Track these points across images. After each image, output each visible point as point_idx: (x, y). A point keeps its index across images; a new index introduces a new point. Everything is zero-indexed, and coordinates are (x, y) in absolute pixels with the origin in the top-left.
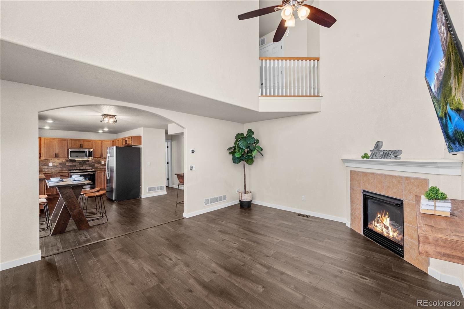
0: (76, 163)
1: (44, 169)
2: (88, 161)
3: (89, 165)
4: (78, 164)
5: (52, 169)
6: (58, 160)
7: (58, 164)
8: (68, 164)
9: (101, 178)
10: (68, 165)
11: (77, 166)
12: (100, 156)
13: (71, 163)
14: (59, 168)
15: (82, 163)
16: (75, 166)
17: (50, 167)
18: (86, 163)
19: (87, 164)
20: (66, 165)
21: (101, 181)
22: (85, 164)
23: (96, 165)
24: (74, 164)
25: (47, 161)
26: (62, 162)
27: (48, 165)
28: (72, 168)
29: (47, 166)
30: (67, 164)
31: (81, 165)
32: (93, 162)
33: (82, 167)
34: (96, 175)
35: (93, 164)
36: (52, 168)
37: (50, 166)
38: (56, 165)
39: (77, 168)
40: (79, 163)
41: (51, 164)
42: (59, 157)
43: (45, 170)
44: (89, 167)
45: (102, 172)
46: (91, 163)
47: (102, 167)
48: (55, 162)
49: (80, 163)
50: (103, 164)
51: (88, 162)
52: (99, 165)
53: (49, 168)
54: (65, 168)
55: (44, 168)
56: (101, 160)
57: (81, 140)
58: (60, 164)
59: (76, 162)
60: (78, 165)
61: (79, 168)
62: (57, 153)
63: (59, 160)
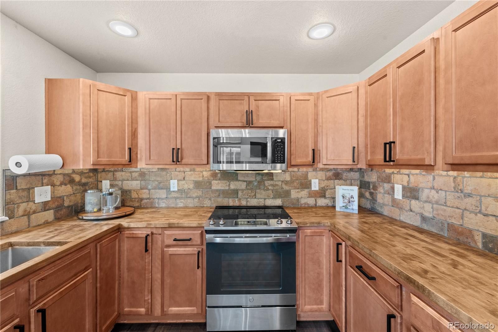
0: (237, 183)
1: (159, 199)
2: (270, 176)
3: (272, 190)
4: (243, 186)
5: (178, 201)
6: (191, 171)
7: (191, 186)
8: (217, 185)
9: (318, 263)
10: (217, 190)
11: (240, 193)
12: (310, 159)
13: (224, 182)
14: (193, 198)
15: (256, 184)
16: (235, 193)
17: (174, 195)
18: (264, 185)
19: (268, 189)
20: (212, 188)
21: (319, 274)
22: (262, 187)
23: (294, 194)
24: (233, 185)
25: (164, 173)
26: (201, 179)
27: (168, 188)
28: (226, 199)
29: (165, 191)
30: (214, 188)
31: (251, 189)
32: (287, 183)
33: (255, 196)
34: (300, 248)
35: (286, 188)
36: (176, 198)
37: (171, 190)
38: (186, 187)
39: (240, 200)
40: (245, 183)
41: (174, 185)
42: (184, 161)
43: (160, 201)
44: (275, 198)
45: (321, 235)
46: (280, 183)
47: (311, 201)
48: (184, 178)
49: (249, 183)
50: (317, 189)
51: (272, 179)
52: (305, 193)
53: (170, 196)
54: (210, 199)
55: (158, 197)
56: (310, 175)
57: (249, 95)
58: (198, 185)
59: (237, 180)
60: (243, 190)
61: (247, 201)
62: (179, 146)
63: (194, 170)
